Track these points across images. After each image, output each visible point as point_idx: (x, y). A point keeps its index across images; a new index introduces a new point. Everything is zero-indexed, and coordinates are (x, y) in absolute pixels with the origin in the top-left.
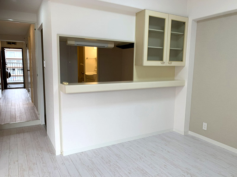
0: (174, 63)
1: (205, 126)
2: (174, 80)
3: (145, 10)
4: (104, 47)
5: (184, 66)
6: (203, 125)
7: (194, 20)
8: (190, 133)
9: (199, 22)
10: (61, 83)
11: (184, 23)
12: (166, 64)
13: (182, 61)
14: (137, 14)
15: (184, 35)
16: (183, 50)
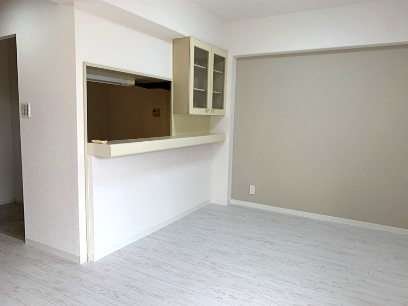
0: (217, 112)
1: (252, 190)
2: (209, 134)
3: (189, 37)
4: (121, 84)
5: (224, 115)
6: (251, 189)
7: (234, 57)
8: (233, 202)
9: (239, 59)
11: (223, 59)
12: (210, 113)
13: (222, 108)
14: (175, 41)
15: (223, 75)
16: (223, 93)
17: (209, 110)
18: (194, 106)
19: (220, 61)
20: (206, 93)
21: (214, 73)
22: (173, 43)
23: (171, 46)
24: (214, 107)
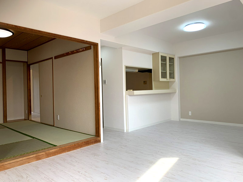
0: (172, 80)
2: (169, 89)
3: (159, 52)
4: (133, 71)
5: (175, 82)
6: (189, 113)
7: (178, 57)
9: (180, 58)
10: (127, 90)
11: (173, 58)
12: (168, 80)
13: (174, 78)
14: (153, 54)
15: (173, 65)
16: (174, 72)
17: (168, 79)
18: (162, 78)
19: (172, 60)
20: (166, 72)
21: (170, 65)
22: (152, 55)
23: (152, 56)
24: (170, 78)
